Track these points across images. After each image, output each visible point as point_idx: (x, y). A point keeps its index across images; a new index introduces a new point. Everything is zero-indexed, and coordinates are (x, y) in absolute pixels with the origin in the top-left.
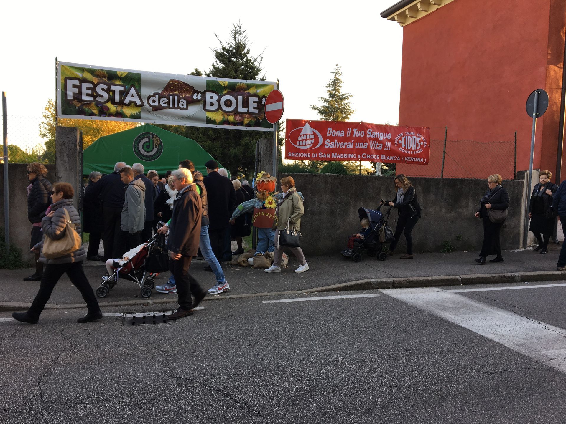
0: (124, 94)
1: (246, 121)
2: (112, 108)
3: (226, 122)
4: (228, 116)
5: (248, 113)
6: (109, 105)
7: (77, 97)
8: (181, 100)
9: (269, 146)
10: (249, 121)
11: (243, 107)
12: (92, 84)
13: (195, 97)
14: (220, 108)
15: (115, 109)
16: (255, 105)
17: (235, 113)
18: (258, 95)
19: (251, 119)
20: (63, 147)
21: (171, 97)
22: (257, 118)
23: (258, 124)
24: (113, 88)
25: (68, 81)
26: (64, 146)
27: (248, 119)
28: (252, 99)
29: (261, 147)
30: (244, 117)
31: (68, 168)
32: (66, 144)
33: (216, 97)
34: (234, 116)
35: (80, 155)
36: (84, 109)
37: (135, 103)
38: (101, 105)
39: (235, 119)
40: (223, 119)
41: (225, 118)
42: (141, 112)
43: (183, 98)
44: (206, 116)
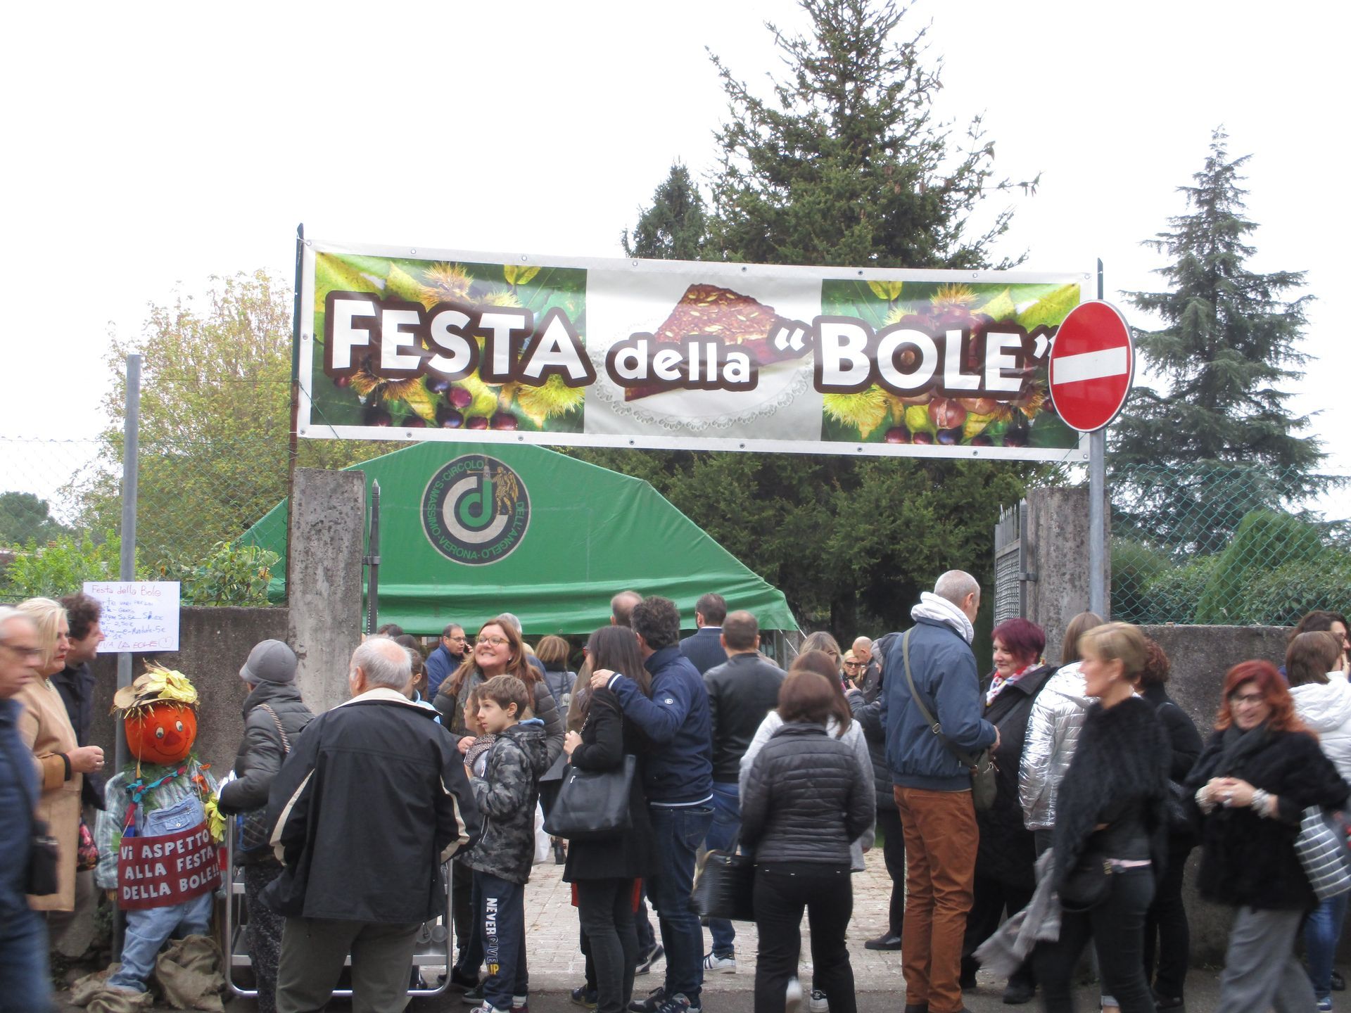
0: (527, 341)
1: (974, 425)
2: (484, 395)
3: (900, 432)
4: (906, 407)
5: (981, 393)
6: (473, 384)
7: (367, 357)
8: (730, 356)
9: (1071, 518)
10: (984, 425)
11: (965, 368)
12: (415, 313)
13: (781, 342)
14: (875, 375)
15: (493, 396)
16: (1010, 362)
17: (931, 397)
18: (1020, 322)
19: (993, 416)
20: (315, 543)
21: (694, 348)
22: (1016, 412)
23: (1019, 436)
24: (487, 321)
25: (338, 303)
26: (319, 540)
27: (981, 418)
28: (995, 341)
29: (1038, 525)
30: (967, 408)
31: (328, 619)
32: (325, 532)
33: (858, 337)
34: (926, 407)
35: (367, 569)
36: (386, 403)
37: (562, 371)
38: (444, 387)
39: (931, 417)
40: (885, 418)
41: (893, 415)
42: (582, 404)
43: (735, 348)
44: (824, 413)
